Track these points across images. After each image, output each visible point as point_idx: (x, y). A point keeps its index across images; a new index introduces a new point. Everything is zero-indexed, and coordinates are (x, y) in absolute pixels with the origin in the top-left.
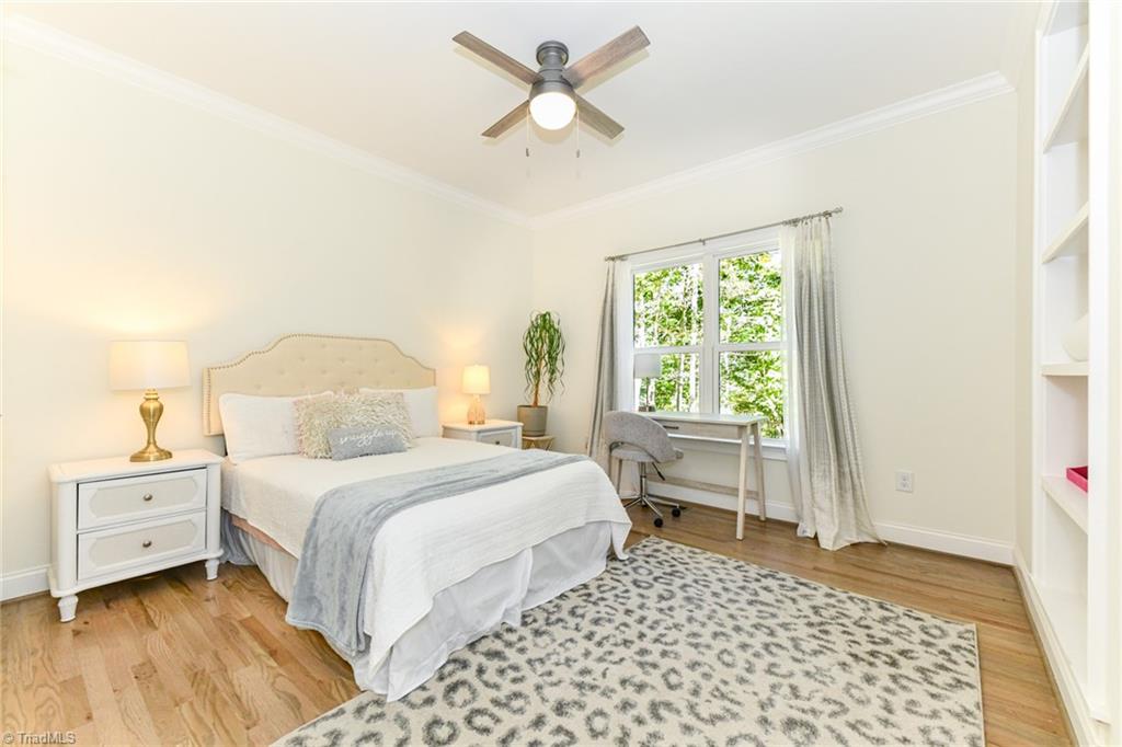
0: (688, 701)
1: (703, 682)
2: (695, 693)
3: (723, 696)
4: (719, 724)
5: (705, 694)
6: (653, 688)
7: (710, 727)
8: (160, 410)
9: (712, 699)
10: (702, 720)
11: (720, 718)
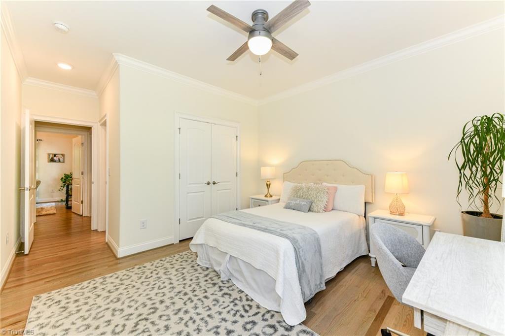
0: (151, 319)
1: (156, 328)
2: (153, 323)
3: (144, 331)
4: (134, 325)
5: (150, 326)
6: (165, 310)
7: (135, 322)
8: (270, 184)
9: (145, 327)
10: (140, 321)
11: (135, 326)
